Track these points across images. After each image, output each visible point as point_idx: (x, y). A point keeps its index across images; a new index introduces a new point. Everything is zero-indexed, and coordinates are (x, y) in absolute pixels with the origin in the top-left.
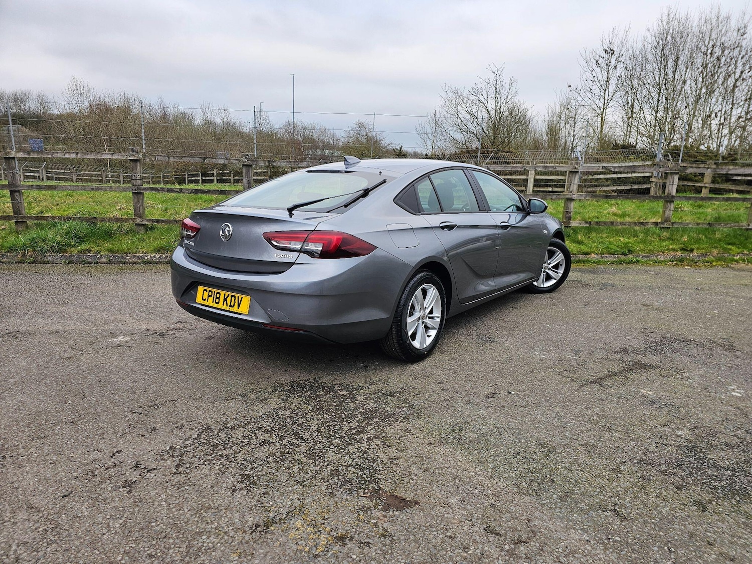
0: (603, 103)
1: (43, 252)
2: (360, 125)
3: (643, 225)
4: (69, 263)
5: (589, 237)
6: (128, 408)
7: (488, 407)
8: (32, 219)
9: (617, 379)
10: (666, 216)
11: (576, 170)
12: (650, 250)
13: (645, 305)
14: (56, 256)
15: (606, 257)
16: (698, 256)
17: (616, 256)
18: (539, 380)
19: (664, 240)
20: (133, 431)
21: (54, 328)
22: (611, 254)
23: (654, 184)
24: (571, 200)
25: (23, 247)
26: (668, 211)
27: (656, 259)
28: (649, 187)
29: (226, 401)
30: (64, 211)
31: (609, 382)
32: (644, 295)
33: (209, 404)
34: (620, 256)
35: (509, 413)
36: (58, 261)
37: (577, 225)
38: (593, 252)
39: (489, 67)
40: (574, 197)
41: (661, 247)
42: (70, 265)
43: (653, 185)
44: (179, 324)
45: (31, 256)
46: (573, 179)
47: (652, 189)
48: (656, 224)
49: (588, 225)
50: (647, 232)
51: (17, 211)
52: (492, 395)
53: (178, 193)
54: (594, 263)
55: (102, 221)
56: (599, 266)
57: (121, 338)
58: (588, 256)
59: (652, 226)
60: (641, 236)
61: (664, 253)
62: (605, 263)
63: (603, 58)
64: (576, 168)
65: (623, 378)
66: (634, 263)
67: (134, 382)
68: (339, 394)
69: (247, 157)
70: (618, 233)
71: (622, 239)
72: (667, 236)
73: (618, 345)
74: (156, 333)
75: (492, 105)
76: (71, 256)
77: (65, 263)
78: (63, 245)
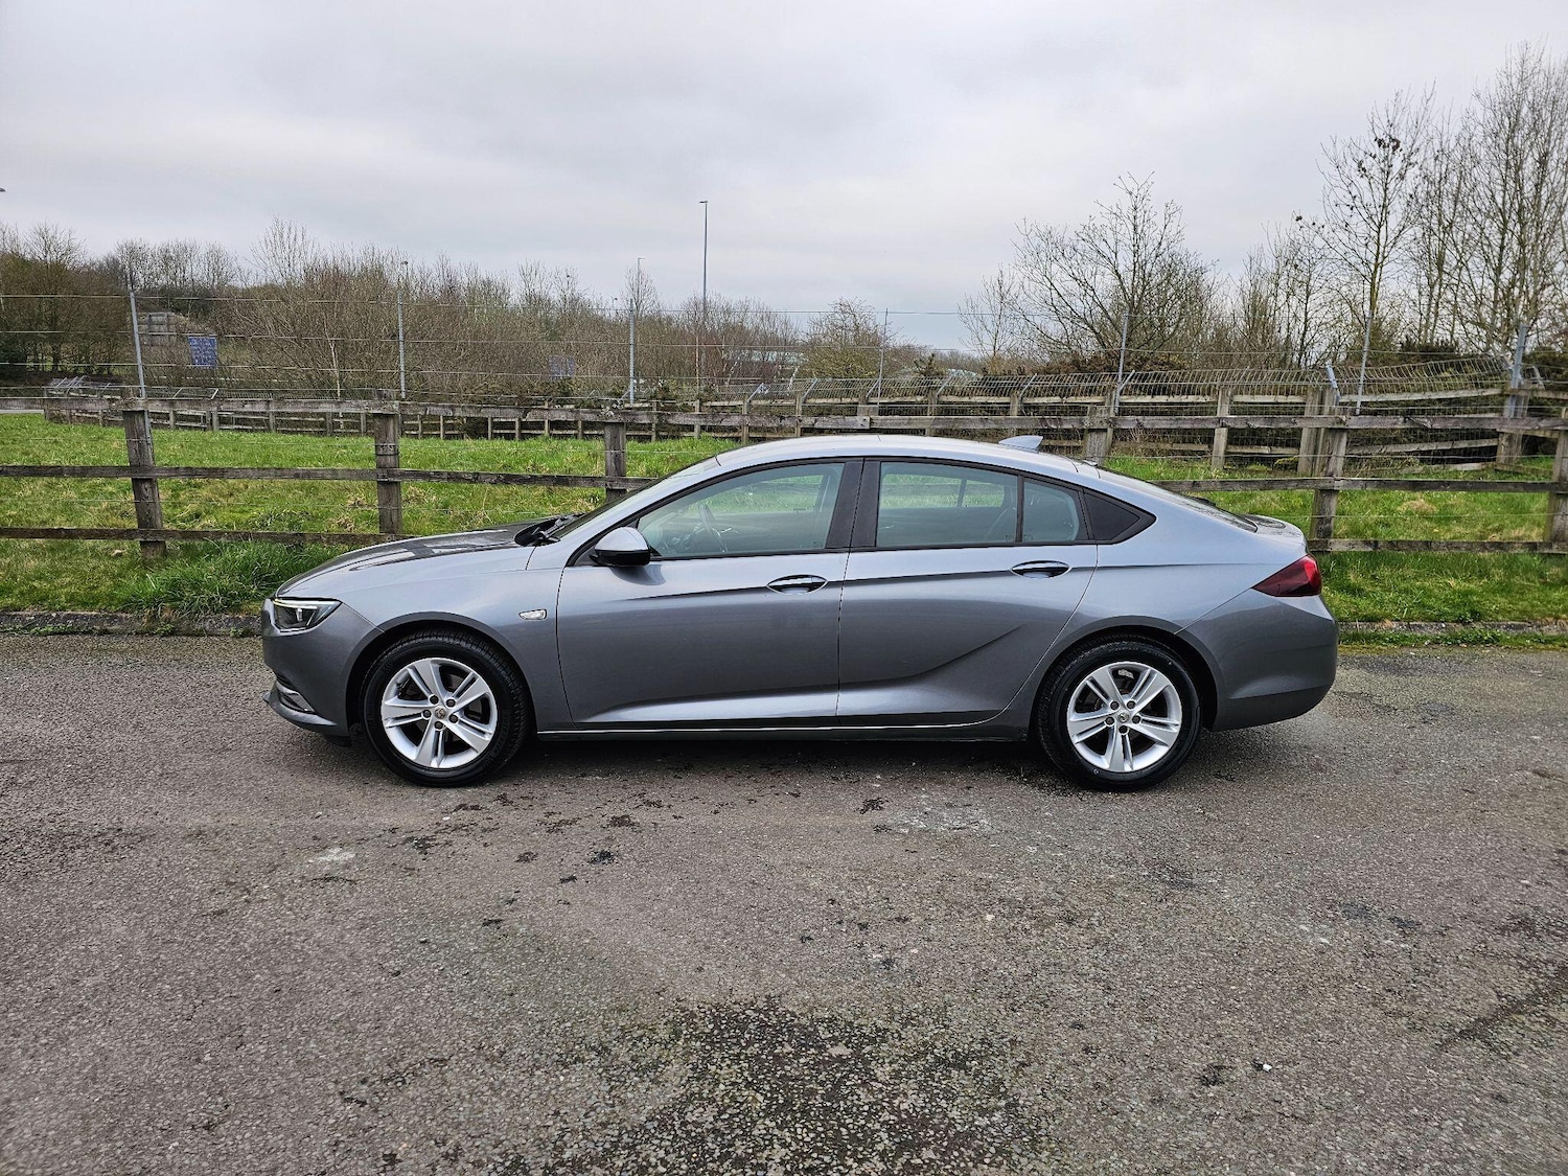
0: (1375, 252)
1: (194, 612)
2: (845, 308)
3: (1502, 549)
4: (242, 636)
5: (1374, 577)
6: (336, 1082)
7: (1212, 1117)
8: (173, 537)
9: (1527, 1024)
10: (1556, 527)
11: (1342, 426)
12: (1524, 612)
13: (1542, 774)
14: (218, 619)
15: (1420, 626)
17: (1444, 625)
18: (1330, 1026)
19: (1553, 586)
20: (343, 1164)
21: (193, 822)
22: (1431, 620)
23: (1505, 437)
24: (1331, 492)
25: (154, 601)
26: (1560, 517)
27: (1539, 634)
28: (1494, 444)
29: (561, 1068)
30: (242, 512)
31: (1506, 1035)
32: (1534, 742)
33: (522, 1078)
34: (1453, 625)
35: (1269, 1143)
36: (222, 629)
37: (1345, 548)
38: (1389, 616)
39: (1118, 182)
40: (1339, 485)
41: (1549, 602)
42: (246, 640)
43: (1503, 441)
44: (461, 811)
45: (168, 621)
46: (1336, 447)
47: (1502, 450)
48: (1533, 546)
49: (1370, 549)
50: (1510, 567)
51: (146, 520)
52: (1213, 1076)
53: (470, 481)
54: (1391, 641)
55: (314, 541)
56: (1405, 650)
57: (335, 856)
58: (1377, 626)
59: (1522, 551)
60: (1498, 575)
61: (1557, 618)
62: (1418, 642)
63: (1374, 157)
64: (1341, 421)
65: (1542, 1020)
66: (1487, 642)
67: (354, 994)
68: (830, 1056)
69: (615, 406)
70: (1440, 568)
71: (1452, 582)
72: (1561, 575)
73: (1503, 905)
74: (411, 839)
75: (1125, 262)
76: (249, 619)
77: (236, 636)
78: (233, 597)
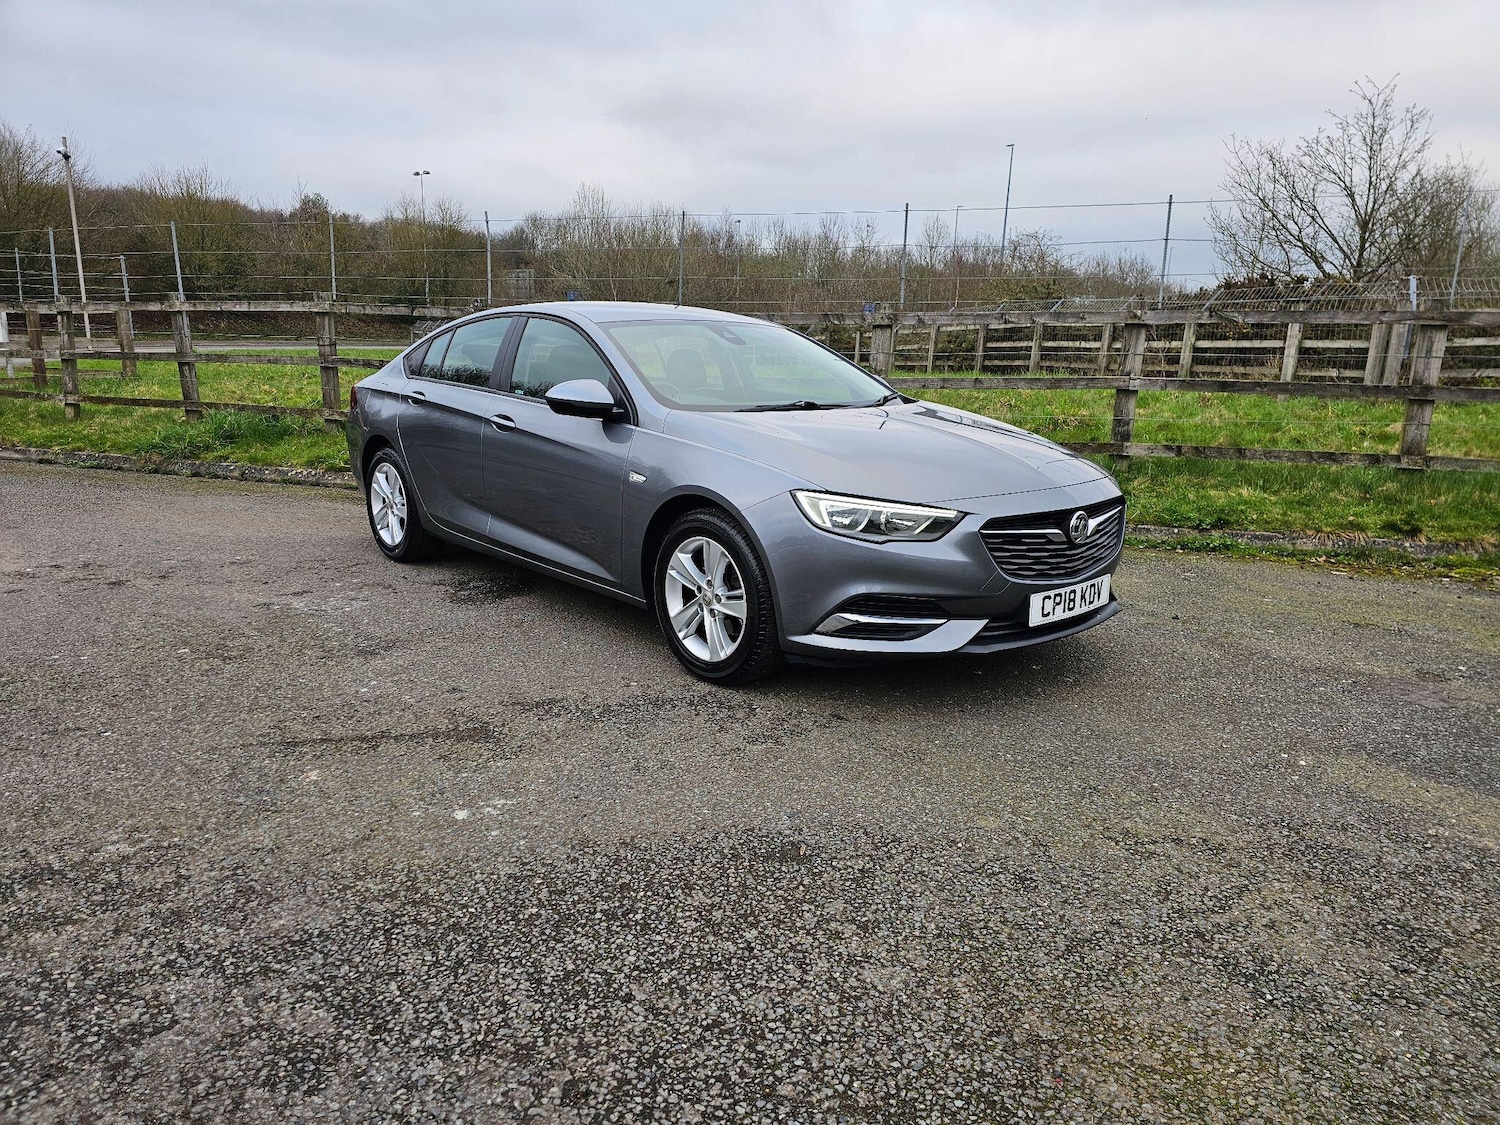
4: (192, 476)
11: (1136, 322)
12: (1287, 523)
14: (183, 463)
15: (1148, 530)
16: (1427, 547)
17: (1176, 530)
24: (1129, 392)
27: (1288, 546)
34: (1186, 530)
36: (183, 471)
37: (1142, 453)
46: (1133, 343)
48: (1377, 459)
49: (1167, 454)
51: (188, 394)
59: (1358, 464)
77: (188, 476)
78: (199, 448)
